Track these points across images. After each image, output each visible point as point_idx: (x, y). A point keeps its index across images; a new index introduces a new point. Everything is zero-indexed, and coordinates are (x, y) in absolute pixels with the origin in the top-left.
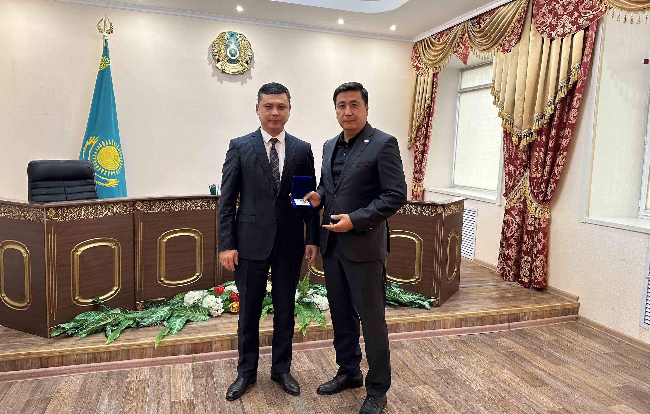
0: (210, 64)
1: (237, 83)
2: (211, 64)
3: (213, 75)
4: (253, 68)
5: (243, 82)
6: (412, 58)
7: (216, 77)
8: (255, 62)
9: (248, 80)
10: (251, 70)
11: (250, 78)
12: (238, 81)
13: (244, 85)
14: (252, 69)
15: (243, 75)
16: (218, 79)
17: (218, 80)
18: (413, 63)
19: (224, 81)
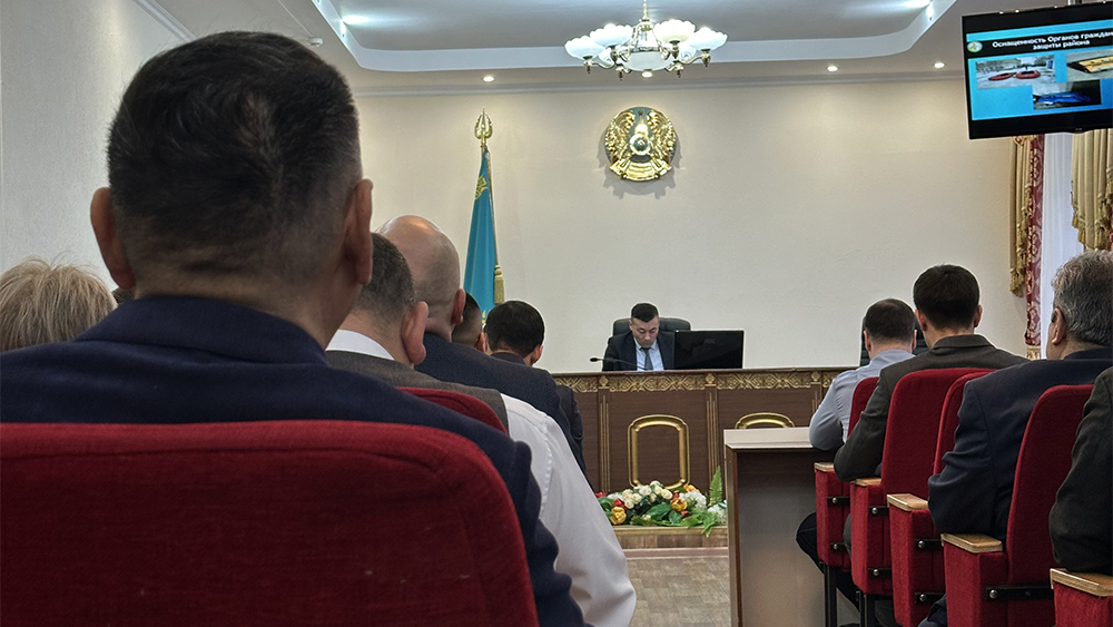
1: (649, 195)
2: (602, 167)
3: (606, 186)
4: (679, 169)
5: (659, 194)
7: (611, 189)
8: (681, 157)
9: (667, 189)
11: (673, 186)
13: (661, 197)
14: (675, 170)
15: (658, 183)
16: (614, 191)
17: (616, 193)
19: (626, 194)
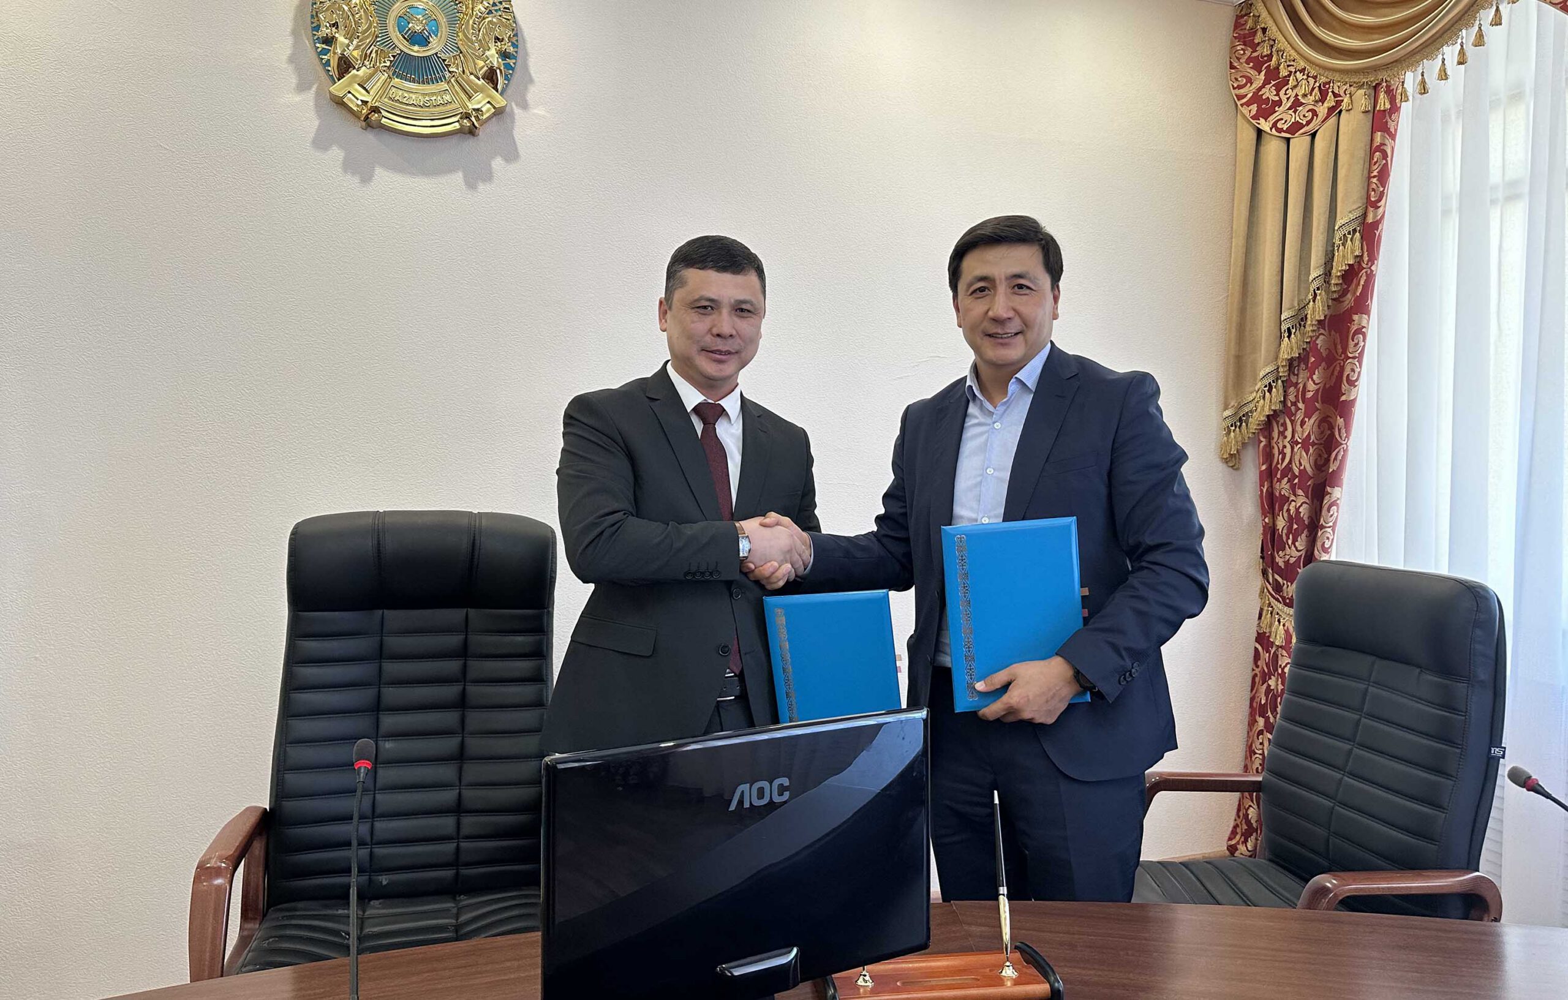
0: (302, 87)
1: (444, 180)
2: (310, 88)
3: (321, 142)
4: (524, 106)
5: (478, 176)
6: (1232, 67)
7: (336, 154)
8: (531, 81)
9: (497, 163)
10: (512, 115)
11: (511, 155)
12: (451, 170)
13: (481, 187)
14: (517, 111)
15: (470, 143)
16: (345, 159)
17: (349, 166)
18: (1240, 87)
19: (379, 171)
